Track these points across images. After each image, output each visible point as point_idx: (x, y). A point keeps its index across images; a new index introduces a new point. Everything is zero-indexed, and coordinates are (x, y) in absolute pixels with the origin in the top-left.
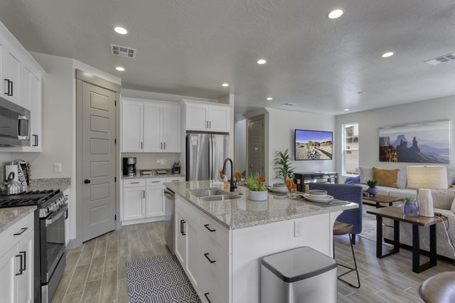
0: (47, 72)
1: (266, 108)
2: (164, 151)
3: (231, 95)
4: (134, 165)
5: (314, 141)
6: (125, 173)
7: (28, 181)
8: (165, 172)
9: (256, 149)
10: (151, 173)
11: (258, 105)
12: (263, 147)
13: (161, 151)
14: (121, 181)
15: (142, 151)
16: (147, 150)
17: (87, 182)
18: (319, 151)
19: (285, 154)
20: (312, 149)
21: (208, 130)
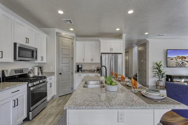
0: (48, 35)
1: (147, 39)
2: (93, 62)
3: (123, 34)
4: (81, 68)
5: (181, 56)
6: (78, 71)
7: (42, 73)
8: (93, 71)
9: (142, 61)
10: (87, 71)
11: (142, 38)
12: (146, 60)
13: (91, 62)
14: (74, 74)
15: (83, 62)
16: (86, 62)
17: (60, 74)
18: (185, 62)
19: (159, 64)
20: (179, 61)
21: (111, 52)
